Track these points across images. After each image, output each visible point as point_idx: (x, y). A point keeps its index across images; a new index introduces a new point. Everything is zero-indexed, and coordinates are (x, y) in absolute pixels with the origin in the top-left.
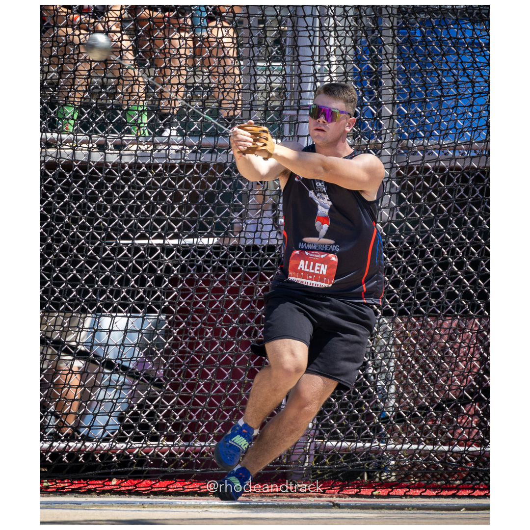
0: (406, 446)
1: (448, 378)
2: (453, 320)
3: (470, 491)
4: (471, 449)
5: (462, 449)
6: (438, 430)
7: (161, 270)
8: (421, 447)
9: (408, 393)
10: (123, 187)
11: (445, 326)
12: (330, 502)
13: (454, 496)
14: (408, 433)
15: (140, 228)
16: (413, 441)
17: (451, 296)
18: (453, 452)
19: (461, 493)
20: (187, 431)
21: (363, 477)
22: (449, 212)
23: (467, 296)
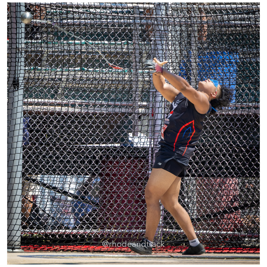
0: (201, 231)
1: (219, 203)
2: (221, 178)
3: (228, 251)
4: (229, 232)
5: (225, 232)
6: (215, 225)
7: (98, 157)
8: (208, 232)
9: (202, 209)
10: (82, 122)
11: (217, 181)
12: (170, 255)
13: (221, 253)
14: (202, 226)
15: (89, 140)
16: (204, 229)
17: (220, 168)
18: (221, 234)
19: (224, 251)
20: (109, 225)
21: (183, 245)
22: (219, 133)
23: (227, 168)
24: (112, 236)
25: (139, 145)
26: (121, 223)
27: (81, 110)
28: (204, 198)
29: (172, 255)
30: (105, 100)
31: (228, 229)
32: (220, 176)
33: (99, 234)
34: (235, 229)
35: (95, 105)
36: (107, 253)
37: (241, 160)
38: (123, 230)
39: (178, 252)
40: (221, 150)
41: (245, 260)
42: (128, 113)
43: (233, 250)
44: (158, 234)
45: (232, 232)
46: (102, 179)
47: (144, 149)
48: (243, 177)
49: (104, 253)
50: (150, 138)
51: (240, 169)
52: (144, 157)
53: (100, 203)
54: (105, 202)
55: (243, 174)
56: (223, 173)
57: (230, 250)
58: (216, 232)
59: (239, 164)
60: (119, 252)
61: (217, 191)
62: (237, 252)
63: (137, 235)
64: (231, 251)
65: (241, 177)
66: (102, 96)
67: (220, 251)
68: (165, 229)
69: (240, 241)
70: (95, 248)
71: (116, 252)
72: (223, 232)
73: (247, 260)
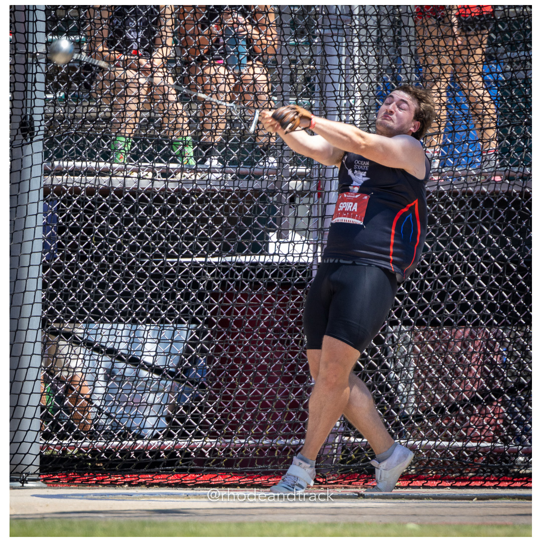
0: (424, 442)
1: (462, 381)
2: (465, 329)
3: (482, 483)
4: (483, 444)
5: (475, 444)
6: (453, 428)
7: (204, 285)
8: (438, 443)
9: (426, 395)
10: (170, 211)
11: (458, 334)
12: (356, 492)
13: (467, 487)
14: (425, 431)
15: (185, 248)
16: (431, 437)
17: (464, 307)
18: (466, 448)
19: (473, 484)
20: (227, 430)
22: (461, 231)
23: (478, 307)
24: (233, 453)
25: (290, 259)
26: (253, 426)
27: (167, 185)
28: (430, 371)
29: (362, 491)
31: (480, 436)
32: (463, 323)
33: (206, 450)
34: (497, 437)
36: (223, 488)
37: (508, 289)
38: (257, 441)
40: (465, 269)
41: (517, 501)
42: (268, 191)
43: (492, 481)
44: (333, 448)
45: (489, 444)
46: (212, 332)
47: (301, 266)
48: (513, 325)
49: (217, 489)
50: (314, 244)
51: (506, 308)
53: (208, 383)
54: (218, 381)
55: (514, 319)
56: (470, 317)
57: (485, 481)
58: (455, 444)
59: (504, 298)
60: (249, 487)
61: (457, 355)
62: (501, 485)
63: (287, 450)
64: (488, 484)
65: (510, 325)
67: (465, 484)
68: (346, 438)
69: (507, 462)
70: (198, 478)
71: (242, 486)
72: (470, 444)
73: (520, 501)
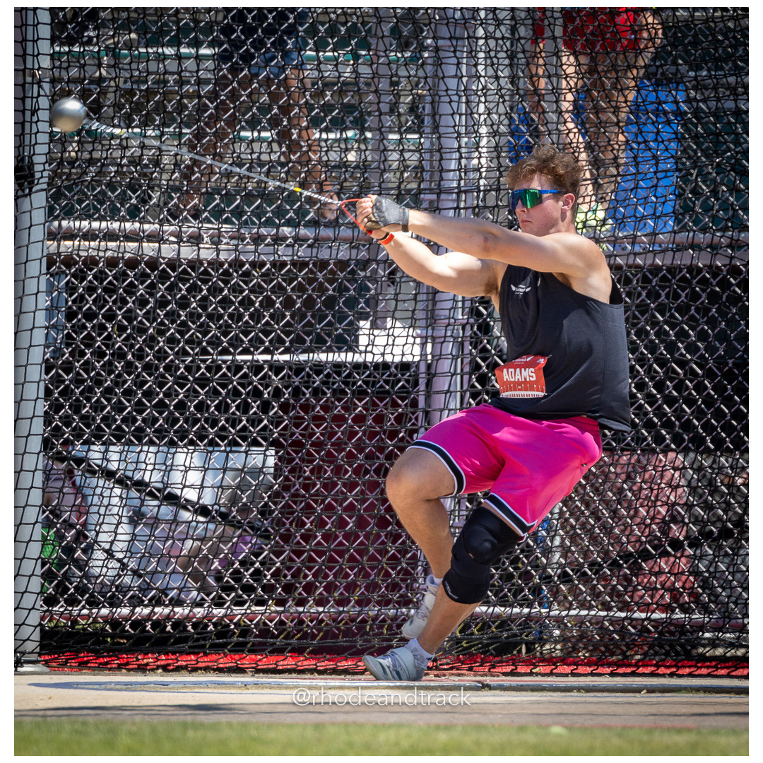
0: (573, 612)
1: (626, 528)
2: (632, 455)
3: (653, 669)
4: (654, 616)
5: (643, 615)
6: (614, 592)
7: (269, 393)
8: (592, 613)
9: (576, 546)
10: (222, 290)
11: (622, 462)
12: (479, 682)
13: (633, 674)
14: (576, 596)
16: (582, 606)
18: (632, 620)
19: (642, 670)
20: (300, 594)
21: (520, 651)
24: (308, 626)
25: (388, 358)
26: (336, 587)
27: (218, 255)
28: (583, 514)
29: (488, 680)
30: (289, 223)
31: (652, 604)
32: (628, 448)
33: (271, 622)
34: (675, 605)
35: (258, 240)
36: (294, 675)
38: (341, 609)
39: (505, 674)
42: (358, 262)
43: (668, 667)
45: (664, 615)
46: (280, 459)
47: (404, 366)
48: (697, 450)
49: (286, 675)
50: (422, 337)
51: (687, 426)
52: (404, 394)
53: (273, 528)
54: (288, 526)
55: (698, 442)
56: (639, 440)
57: (657, 666)
59: (685, 413)
60: (331, 674)
62: (680, 672)
63: (383, 622)
64: (662, 671)
65: (693, 451)
66: (280, 212)
67: (629, 671)
70: (260, 660)
71: (321, 673)
